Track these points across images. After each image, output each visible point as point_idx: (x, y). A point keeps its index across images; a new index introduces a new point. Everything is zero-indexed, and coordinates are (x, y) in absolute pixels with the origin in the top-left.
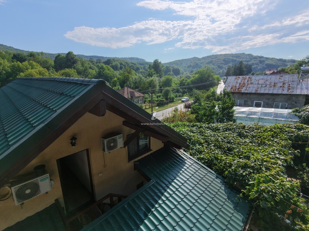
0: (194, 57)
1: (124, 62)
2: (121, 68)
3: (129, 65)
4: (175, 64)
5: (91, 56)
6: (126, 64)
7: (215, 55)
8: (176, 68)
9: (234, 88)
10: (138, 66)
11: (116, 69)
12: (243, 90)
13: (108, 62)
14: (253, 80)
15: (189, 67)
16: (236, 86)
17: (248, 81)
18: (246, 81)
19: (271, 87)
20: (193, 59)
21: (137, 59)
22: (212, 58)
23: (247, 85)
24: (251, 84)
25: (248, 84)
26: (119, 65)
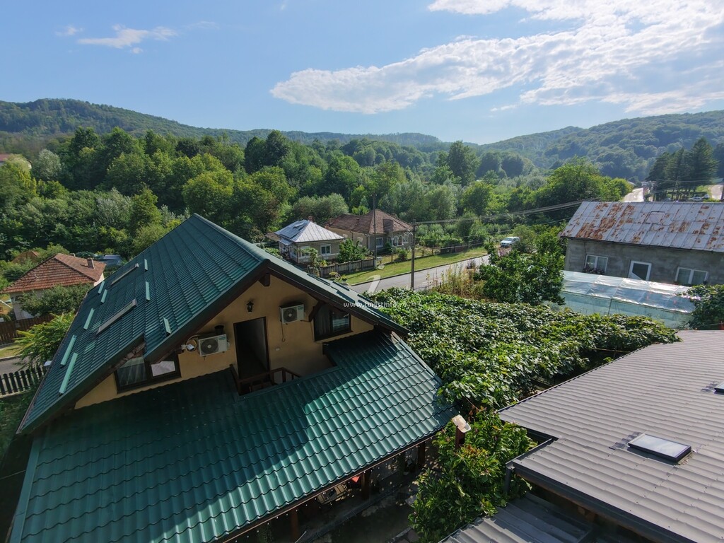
0: (569, 127)
1: (385, 145)
2: (378, 160)
3: (396, 152)
4: (513, 147)
5: (317, 134)
6: (390, 151)
7: (632, 120)
8: (513, 158)
9: (587, 229)
10: (418, 154)
11: (366, 163)
12: (606, 236)
13: (351, 147)
14: (635, 214)
15: (549, 154)
16: (592, 225)
17: (624, 214)
18: (620, 213)
19: (672, 231)
20: (564, 133)
21: (419, 136)
22: (621, 130)
23: (618, 223)
24: (629, 221)
25: (621, 222)
26: (375, 154)
